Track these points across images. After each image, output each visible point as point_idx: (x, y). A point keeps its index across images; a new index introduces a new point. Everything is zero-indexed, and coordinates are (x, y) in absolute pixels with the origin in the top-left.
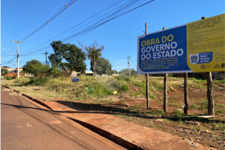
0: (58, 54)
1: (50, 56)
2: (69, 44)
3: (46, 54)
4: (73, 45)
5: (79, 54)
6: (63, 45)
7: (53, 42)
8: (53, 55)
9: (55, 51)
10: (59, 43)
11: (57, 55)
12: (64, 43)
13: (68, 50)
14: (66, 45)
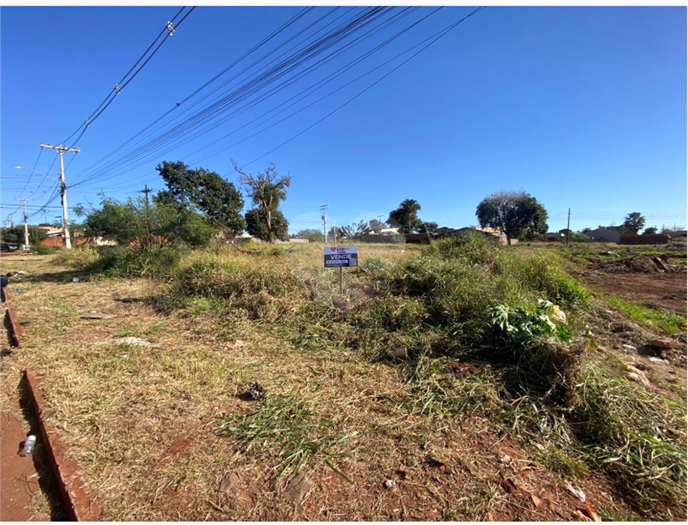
0: (178, 192)
1: (156, 195)
2: (202, 170)
3: (147, 191)
4: (213, 174)
5: (228, 195)
6: (189, 172)
7: (164, 163)
8: (166, 194)
9: (169, 186)
10: (178, 166)
11: (175, 194)
12: (192, 168)
13: (201, 184)
14: (198, 173)
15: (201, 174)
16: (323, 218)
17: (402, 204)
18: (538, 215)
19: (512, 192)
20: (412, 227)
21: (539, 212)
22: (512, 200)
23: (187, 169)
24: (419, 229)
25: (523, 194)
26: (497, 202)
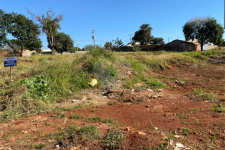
4: (20, 15)
5: (30, 27)
6: (5, 15)
13: (13, 22)
14: (11, 15)
15: (13, 16)
16: (93, 38)
17: (141, 27)
18: (217, 31)
19: (203, 17)
20: (148, 41)
21: (217, 29)
22: (202, 22)
23: (5, 13)
24: (152, 42)
25: (209, 18)
26: (193, 24)
